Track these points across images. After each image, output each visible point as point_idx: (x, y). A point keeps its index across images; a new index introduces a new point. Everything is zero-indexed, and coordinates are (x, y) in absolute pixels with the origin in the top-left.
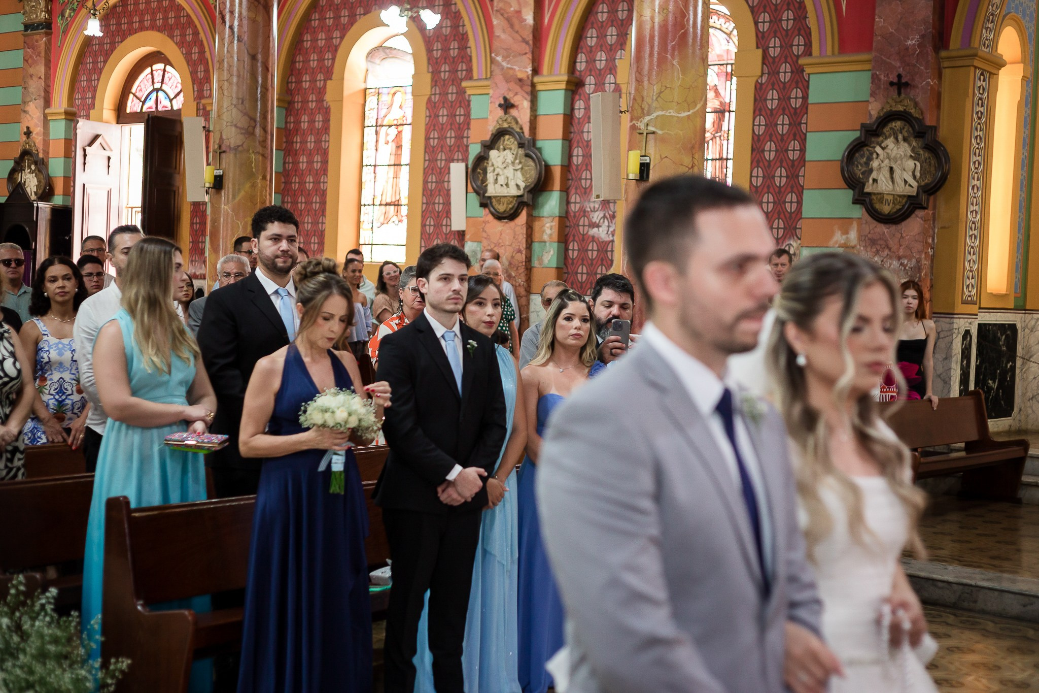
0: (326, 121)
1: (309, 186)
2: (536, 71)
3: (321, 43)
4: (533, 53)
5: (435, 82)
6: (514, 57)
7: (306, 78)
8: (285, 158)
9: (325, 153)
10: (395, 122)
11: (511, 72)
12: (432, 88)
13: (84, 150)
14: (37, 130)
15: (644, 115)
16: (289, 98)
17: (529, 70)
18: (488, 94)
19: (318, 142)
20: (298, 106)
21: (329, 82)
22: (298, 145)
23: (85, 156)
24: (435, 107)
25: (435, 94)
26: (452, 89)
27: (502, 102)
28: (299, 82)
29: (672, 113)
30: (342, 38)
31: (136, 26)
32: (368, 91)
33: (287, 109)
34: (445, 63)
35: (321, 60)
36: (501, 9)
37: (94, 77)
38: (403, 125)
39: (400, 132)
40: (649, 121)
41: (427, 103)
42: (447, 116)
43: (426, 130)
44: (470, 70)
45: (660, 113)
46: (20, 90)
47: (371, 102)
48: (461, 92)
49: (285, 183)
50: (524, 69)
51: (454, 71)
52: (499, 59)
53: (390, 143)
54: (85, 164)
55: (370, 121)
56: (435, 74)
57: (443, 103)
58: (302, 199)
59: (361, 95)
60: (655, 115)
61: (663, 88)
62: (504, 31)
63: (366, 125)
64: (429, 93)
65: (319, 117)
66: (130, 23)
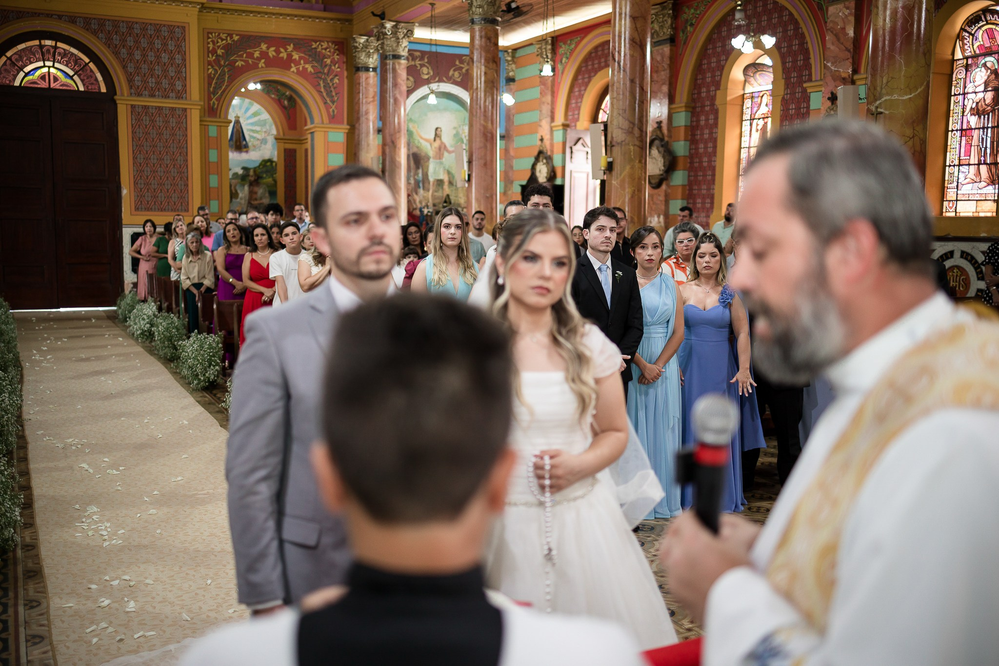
0: (716, 119)
1: (705, 164)
2: (856, 71)
3: (713, 65)
4: (853, 58)
5: (788, 85)
6: (839, 62)
7: (704, 90)
8: (690, 146)
9: (715, 141)
10: (763, 116)
11: (837, 73)
12: (785, 90)
13: (571, 148)
14: (547, 137)
15: (876, 100)
16: (693, 105)
17: (850, 71)
18: (821, 91)
19: (711, 133)
20: (698, 109)
21: (718, 92)
22: (699, 136)
23: (572, 152)
24: (787, 103)
25: (787, 94)
26: (799, 89)
27: (830, 96)
28: (699, 93)
29: (895, 97)
30: (726, 60)
31: (603, 64)
32: (745, 96)
33: (692, 112)
34: (794, 71)
35: (713, 77)
36: (832, 28)
37: (579, 100)
38: (767, 117)
39: (766, 123)
40: (880, 104)
41: (782, 101)
42: (795, 109)
43: (780, 119)
44: (810, 75)
45: (888, 98)
46: (538, 112)
47: (748, 103)
48: (804, 91)
49: (690, 163)
50: (847, 70)
51: (800, 76)
52: (829, 64)
53: (759, 132)
54: (571, 157)
55: (747, 116)
56: (787, 79)
57: (793, 100)
58: (700, 173)
59: (740, 99)
60: (883, 99)
61: (890, 79)
62: (833, 44)
63: (744, 119)
64: (783, 93)
65: (712, 117)
66: (600, 63)
